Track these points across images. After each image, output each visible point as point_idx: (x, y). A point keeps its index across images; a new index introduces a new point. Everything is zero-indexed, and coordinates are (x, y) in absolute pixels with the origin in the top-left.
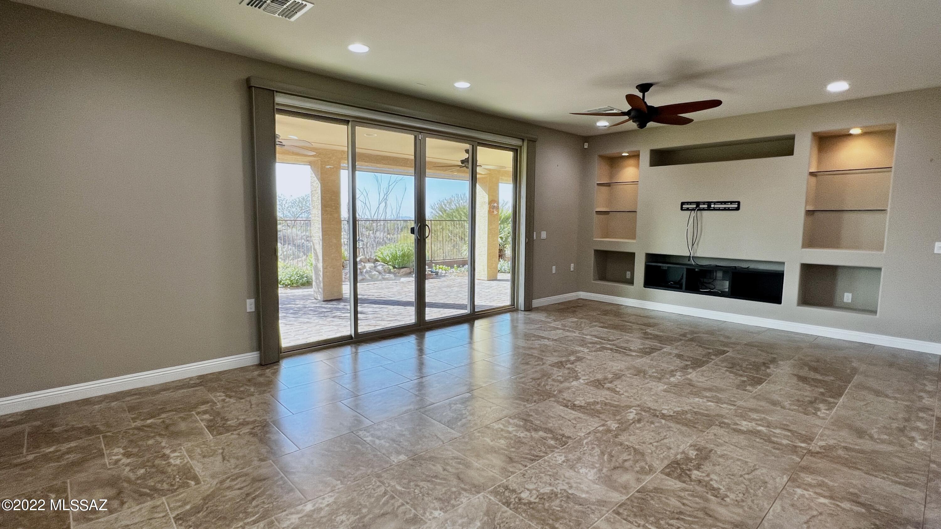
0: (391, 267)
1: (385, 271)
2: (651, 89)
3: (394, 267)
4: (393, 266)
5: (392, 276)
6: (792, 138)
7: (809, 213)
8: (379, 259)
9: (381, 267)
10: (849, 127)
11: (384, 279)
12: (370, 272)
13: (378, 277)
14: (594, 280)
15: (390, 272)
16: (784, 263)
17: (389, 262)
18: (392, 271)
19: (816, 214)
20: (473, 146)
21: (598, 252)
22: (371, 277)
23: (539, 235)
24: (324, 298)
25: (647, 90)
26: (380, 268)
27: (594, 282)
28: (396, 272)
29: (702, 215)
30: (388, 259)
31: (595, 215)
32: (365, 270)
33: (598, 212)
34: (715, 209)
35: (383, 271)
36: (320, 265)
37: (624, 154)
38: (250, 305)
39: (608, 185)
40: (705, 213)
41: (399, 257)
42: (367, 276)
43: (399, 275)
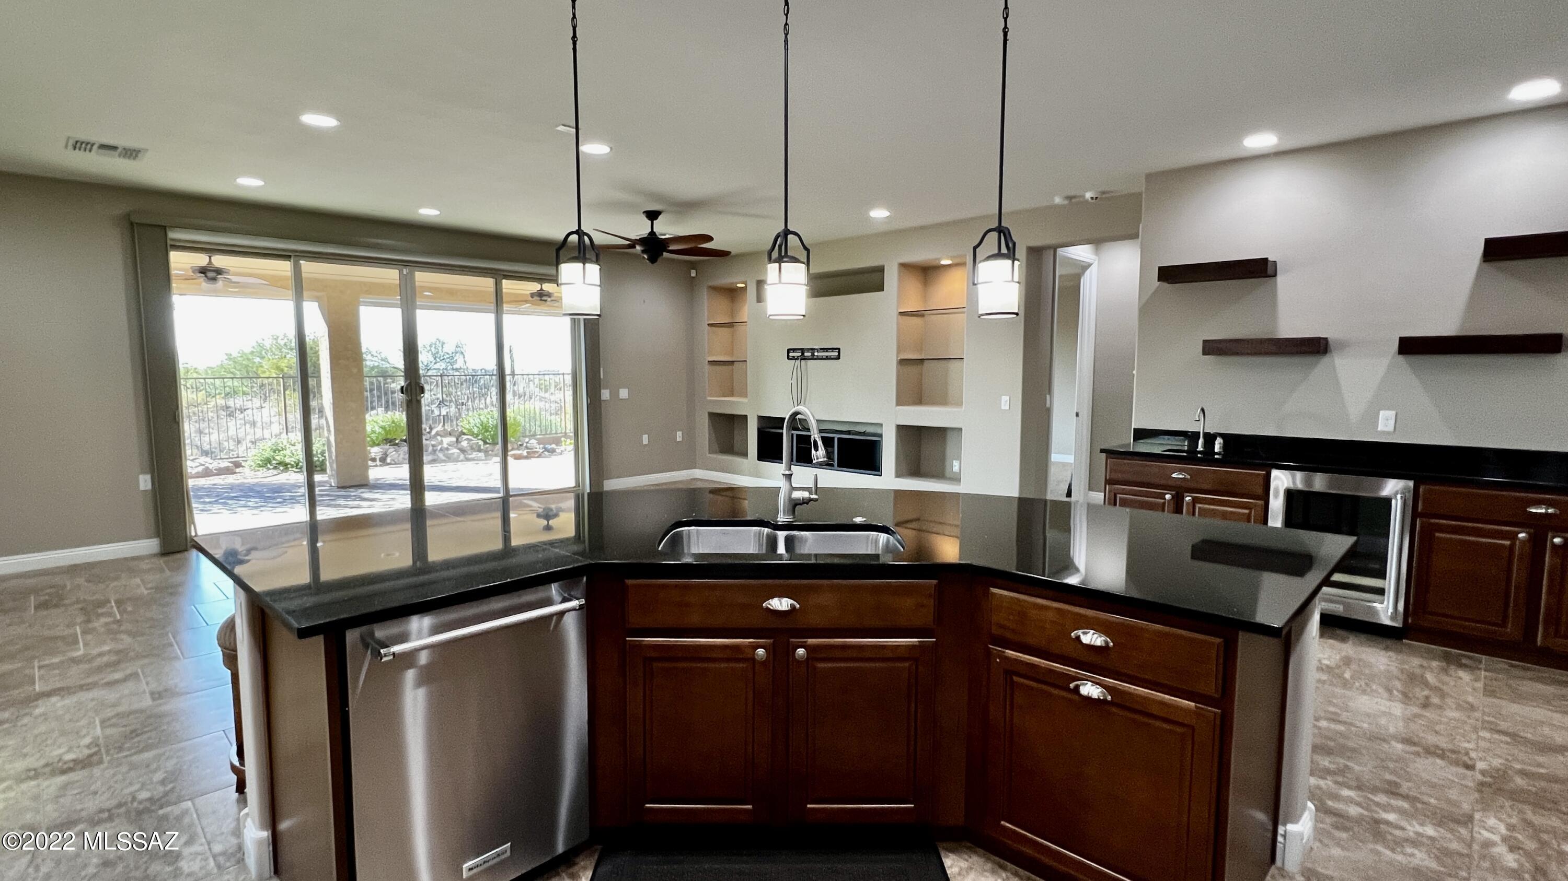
0: (481, 443)
1: (472, 448)
2: (660, 217)
3: (485, 443)
4: (483, 441)
5: (481, 455)
6: (880, 270)
7: (903, 362)
8: (465, 431)
9: (466, 442)
10: (939, 257)
11: (468, 460)
12: (447, 449)
13: (458, 456)
14: (710, 453)
15: (480, 450)
16: (881, 425)
17: (477, 435)
18: (482, 447)
19: (926, 362)
20: (496, 279)
21: (714, 416)
22: (447, 457)
23: (615, 394)
24: (338, 483)
25: (656, 218)
26: (464, 444)
27: (710, 455)
28: (489, 449)
29: (806, 365)
30: (476, 430)
31: (707, 367)
32: (439, 448)
33: (711, 363)
34: (818, 358)
35: (469, 448)
36: (332, 439)
37: (739, 285)
38: (145, 482)
39: (730, 325)
40: (810, 362)
41: (492, 429)
42: (441, 455)
43: (494, 453)
